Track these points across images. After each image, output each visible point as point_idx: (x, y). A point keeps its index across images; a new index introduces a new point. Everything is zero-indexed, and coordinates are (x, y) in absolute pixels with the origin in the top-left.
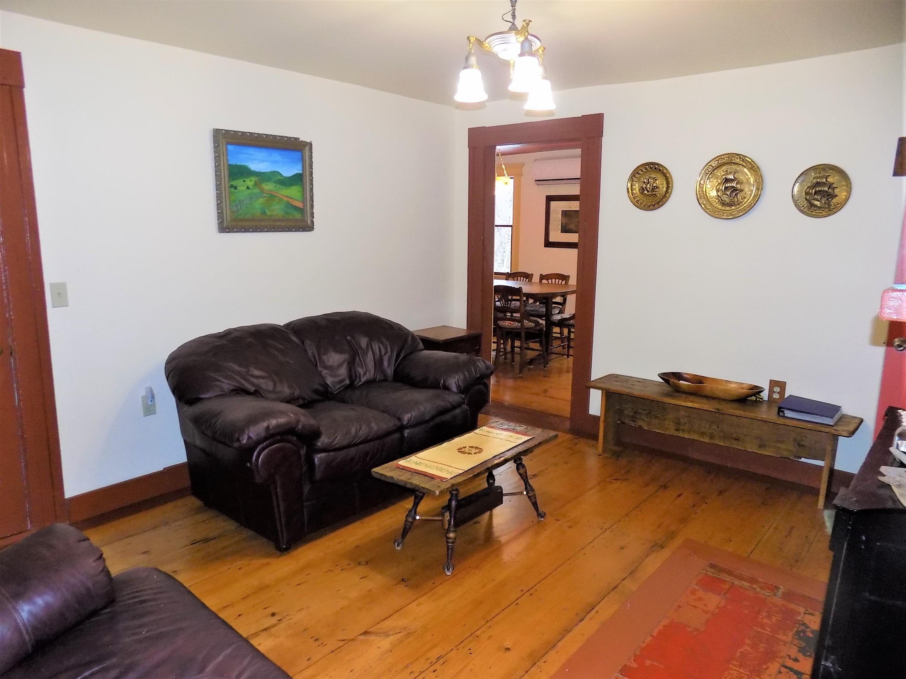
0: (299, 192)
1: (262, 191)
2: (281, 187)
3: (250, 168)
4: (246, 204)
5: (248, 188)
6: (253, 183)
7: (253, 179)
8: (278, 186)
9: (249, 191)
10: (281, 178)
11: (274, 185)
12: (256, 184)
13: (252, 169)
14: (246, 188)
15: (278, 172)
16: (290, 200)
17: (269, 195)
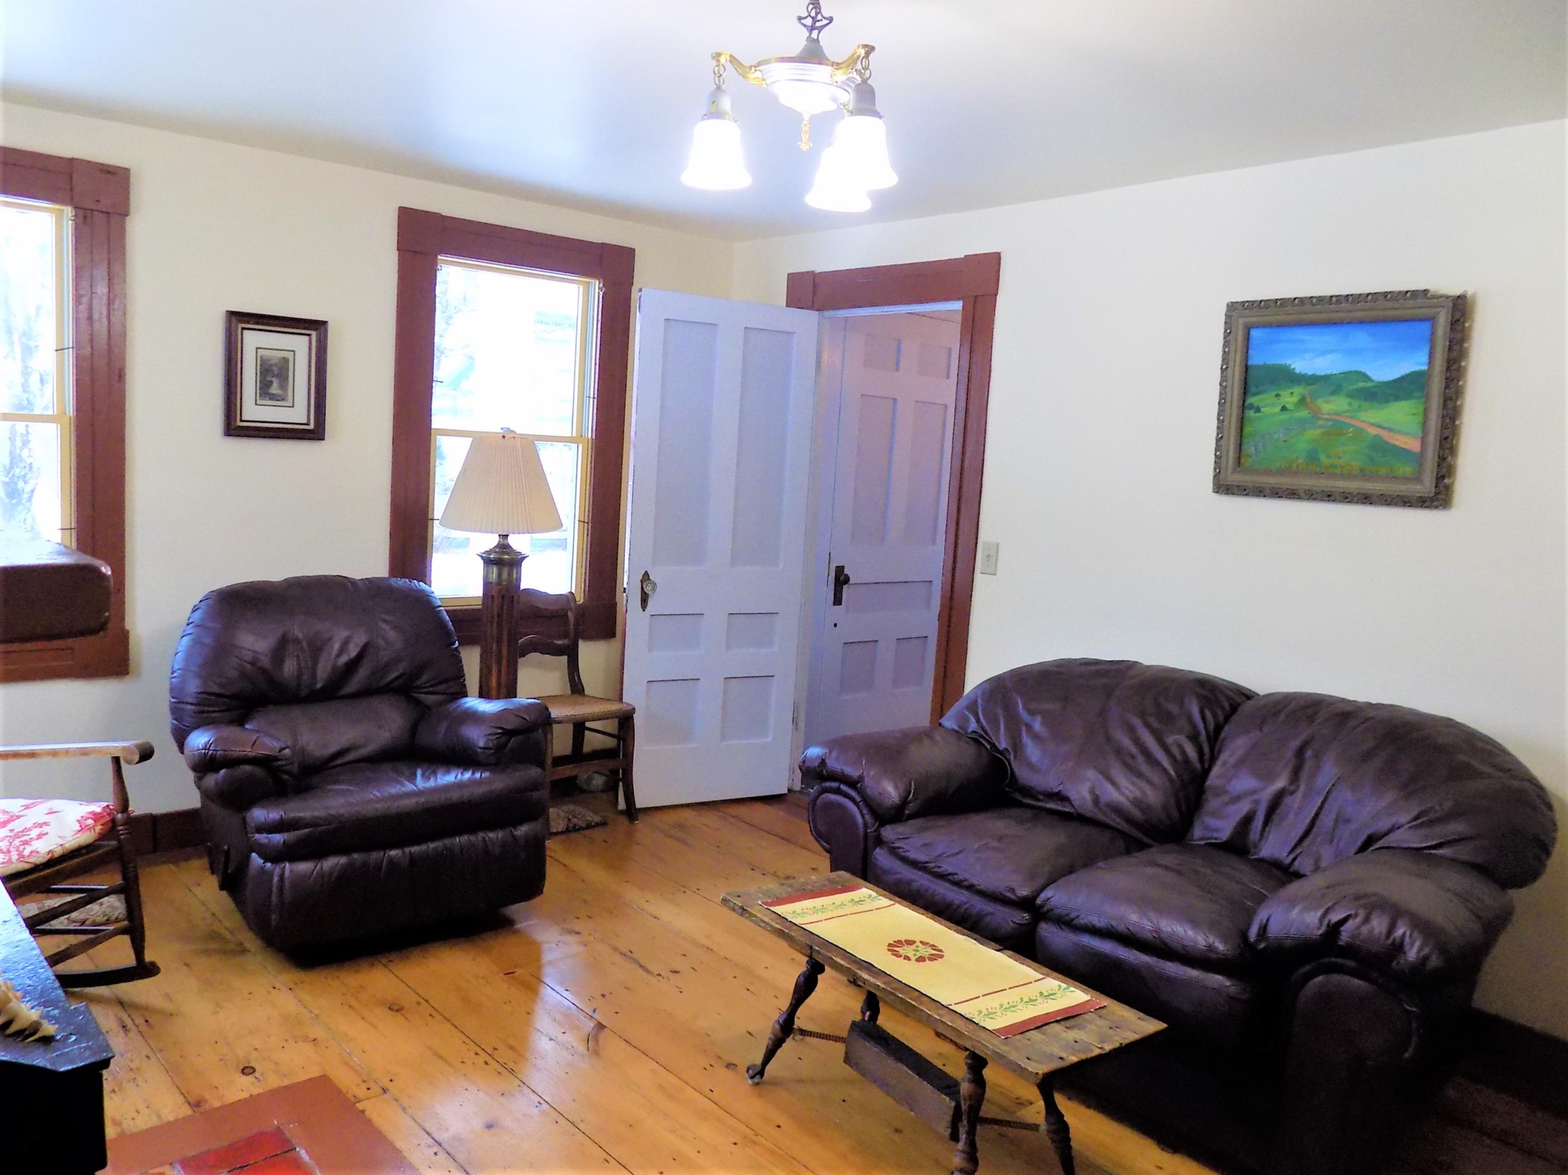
0: (1414, 414)
1: (1316, 414)
2: (1366, 404)
3: (1294, 369)
4: (1277, 440)
5: (1284, 409)
6: (1295, 399)
7: (1299, 390)
8: (1356, 403)
9: (1285, 416)
10: (1369, 384)
11: (1348, 400)
12: (1302, 401)
13: (1297, 371)
14: (1280, 407)
15: (1360, 373)
16: (1385, 435)
17: (1330, 423)
